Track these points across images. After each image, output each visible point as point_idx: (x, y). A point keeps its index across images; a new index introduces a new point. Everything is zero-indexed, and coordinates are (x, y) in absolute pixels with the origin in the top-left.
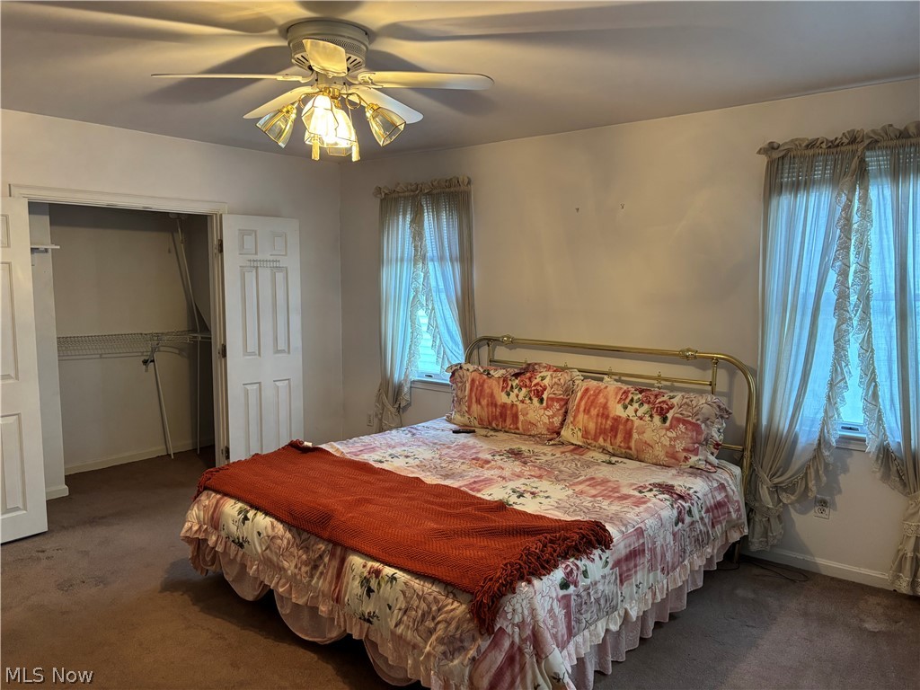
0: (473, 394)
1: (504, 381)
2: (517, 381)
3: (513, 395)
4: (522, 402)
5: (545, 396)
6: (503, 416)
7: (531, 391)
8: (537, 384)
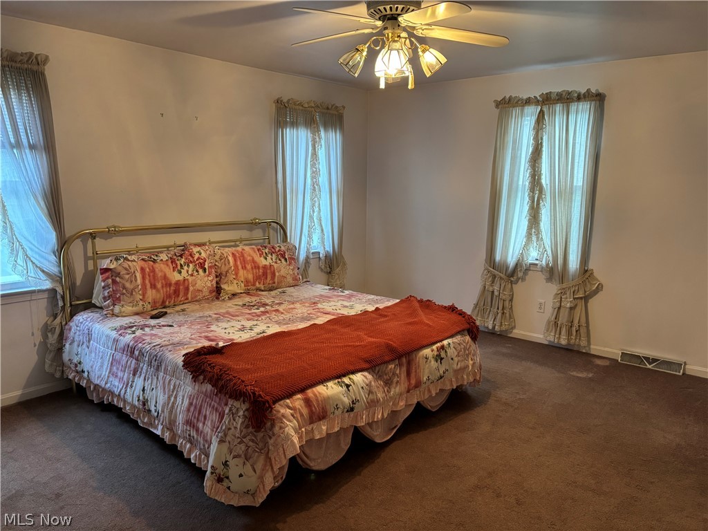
0: (147, 282)
1: (172, 262)
2: (183, 260)
3: (184, 272)
4: (192, 275)
5: (206, 266)
6: (176, 292)
7: (196, 265)
8: (198, 258)
